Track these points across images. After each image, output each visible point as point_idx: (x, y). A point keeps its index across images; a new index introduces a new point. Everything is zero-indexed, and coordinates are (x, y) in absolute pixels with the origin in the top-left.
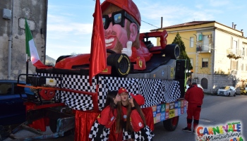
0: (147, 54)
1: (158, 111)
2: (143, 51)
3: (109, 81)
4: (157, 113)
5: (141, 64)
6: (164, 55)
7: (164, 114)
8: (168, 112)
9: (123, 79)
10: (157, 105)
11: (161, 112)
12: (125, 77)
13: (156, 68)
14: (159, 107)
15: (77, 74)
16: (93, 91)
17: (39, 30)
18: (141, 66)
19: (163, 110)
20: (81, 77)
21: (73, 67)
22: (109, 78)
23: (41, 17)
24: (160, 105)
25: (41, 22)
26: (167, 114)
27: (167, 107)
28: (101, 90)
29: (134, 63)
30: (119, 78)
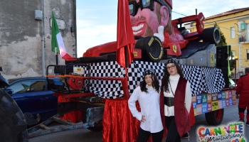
0: (181, 41)
1: (199, 102)
2: (177, 38)
3: (140, 66)
4: (197, 104)
5: (175, 49)
6: (202, 41)
7: (205, 106)
8: (210, 103)
9: (155, 64)
10: (198, 95)
11: (201, 102)
12: (157, 62)
13: (193, 54)
14: (199, 98)
15: (105, 61)
16: (122, 76)
17: (69, 29)
18: (175, 51)
19: (204, 101)
20: (109, 64)
21: (101, 54)
22: (140, 63)
23: (70, 15)
24: (200, 94)
25: (70, 21)
26: (209, 106)
27: (209, 98)
28: (130, 74)
29: (167, 48)
30: (151, 63)
